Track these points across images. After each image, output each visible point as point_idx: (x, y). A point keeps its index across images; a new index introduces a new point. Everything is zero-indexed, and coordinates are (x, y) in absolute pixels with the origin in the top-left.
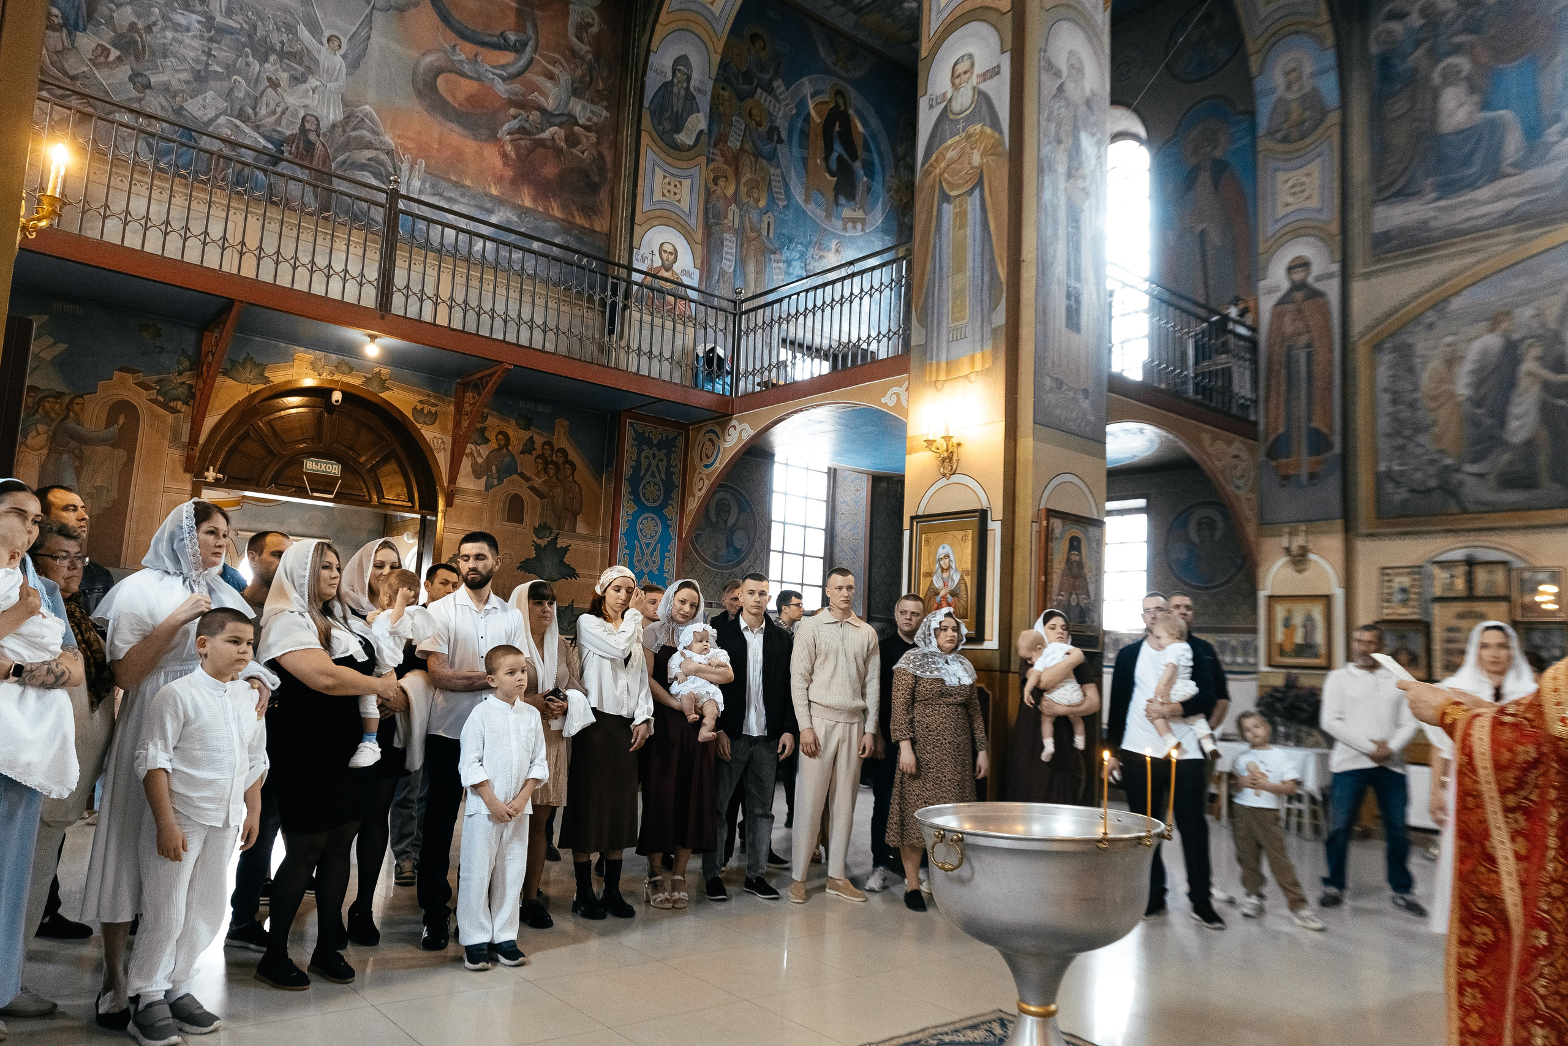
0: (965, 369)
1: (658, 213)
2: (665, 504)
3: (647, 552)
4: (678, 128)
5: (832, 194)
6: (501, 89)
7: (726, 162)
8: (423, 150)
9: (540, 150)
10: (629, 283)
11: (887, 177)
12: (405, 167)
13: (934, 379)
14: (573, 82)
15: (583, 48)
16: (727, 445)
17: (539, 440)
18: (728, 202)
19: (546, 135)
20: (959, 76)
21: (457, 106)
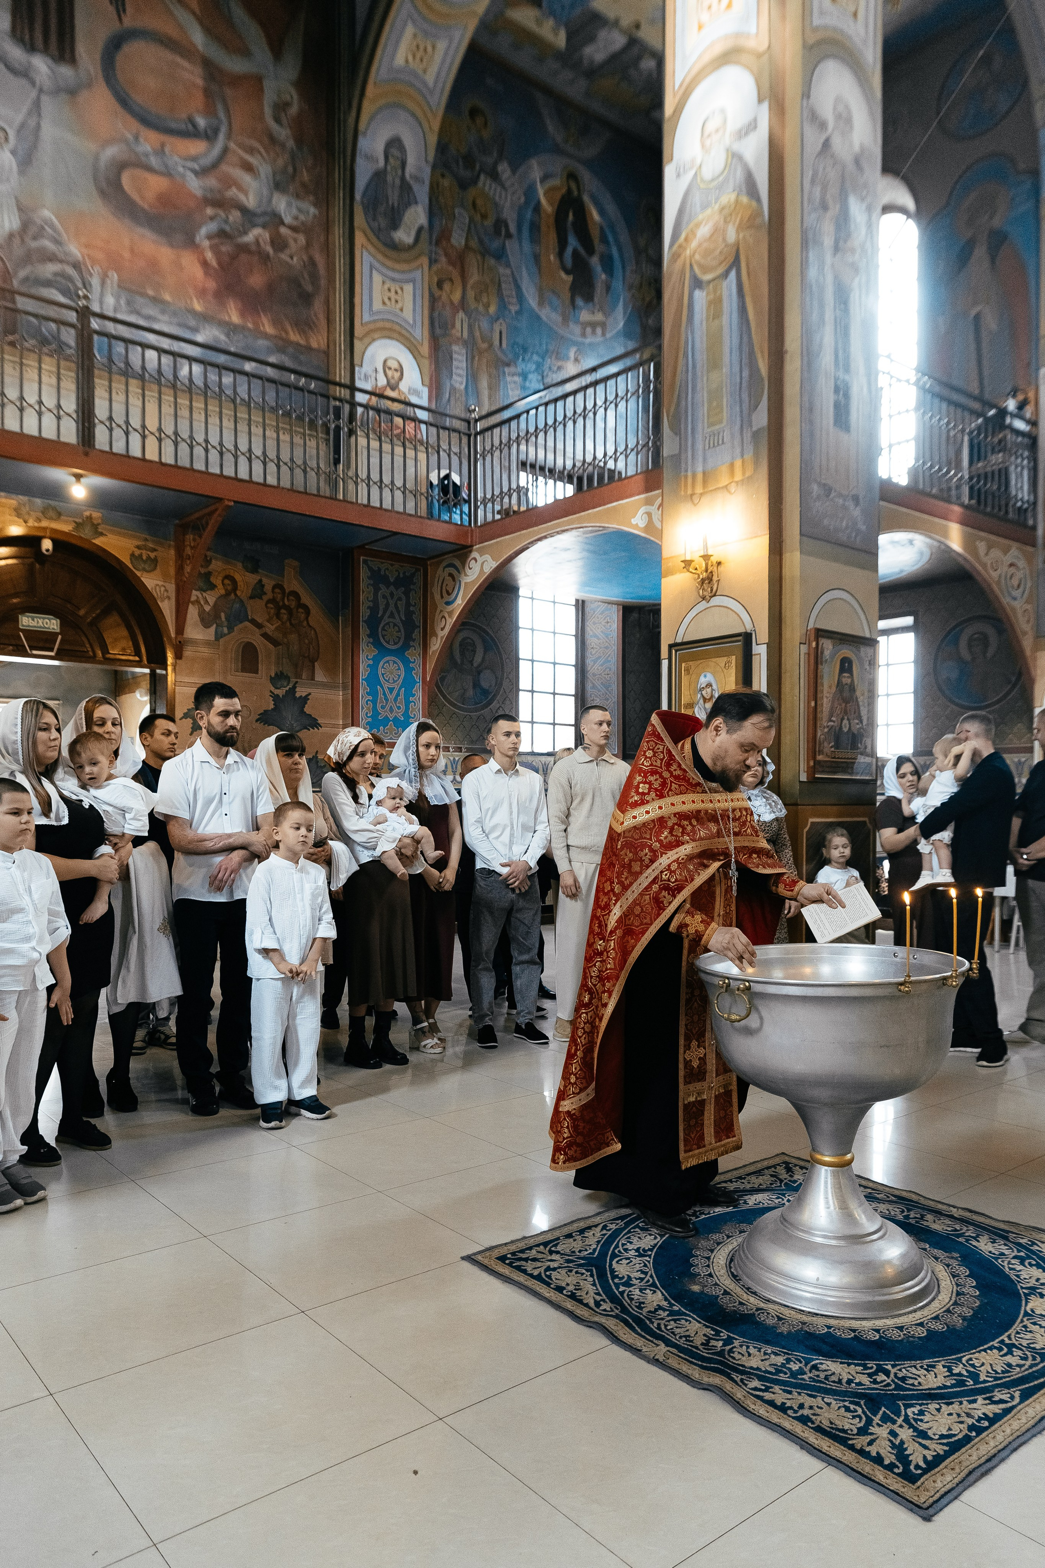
0: (724, 480)
1: (380, 324)
2: (406, 646)
3: (391, 697)
4: (395, 223)
5: (567, 295)
6: (194, 185)
7: (450, 262)
8: (114, 262)
9: (244, 257)
10: (353, 404)
11: (628, 273)
12: (95, 282)
13: (689, 492)
14: (274, 174)
15: (283, 133)
16: (469, 579)
17: (268, 584)
18: (455, 309)
19: (249, 238)
20: (709, 136)
21: (146, 207)
